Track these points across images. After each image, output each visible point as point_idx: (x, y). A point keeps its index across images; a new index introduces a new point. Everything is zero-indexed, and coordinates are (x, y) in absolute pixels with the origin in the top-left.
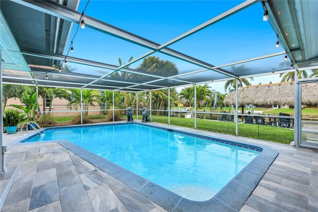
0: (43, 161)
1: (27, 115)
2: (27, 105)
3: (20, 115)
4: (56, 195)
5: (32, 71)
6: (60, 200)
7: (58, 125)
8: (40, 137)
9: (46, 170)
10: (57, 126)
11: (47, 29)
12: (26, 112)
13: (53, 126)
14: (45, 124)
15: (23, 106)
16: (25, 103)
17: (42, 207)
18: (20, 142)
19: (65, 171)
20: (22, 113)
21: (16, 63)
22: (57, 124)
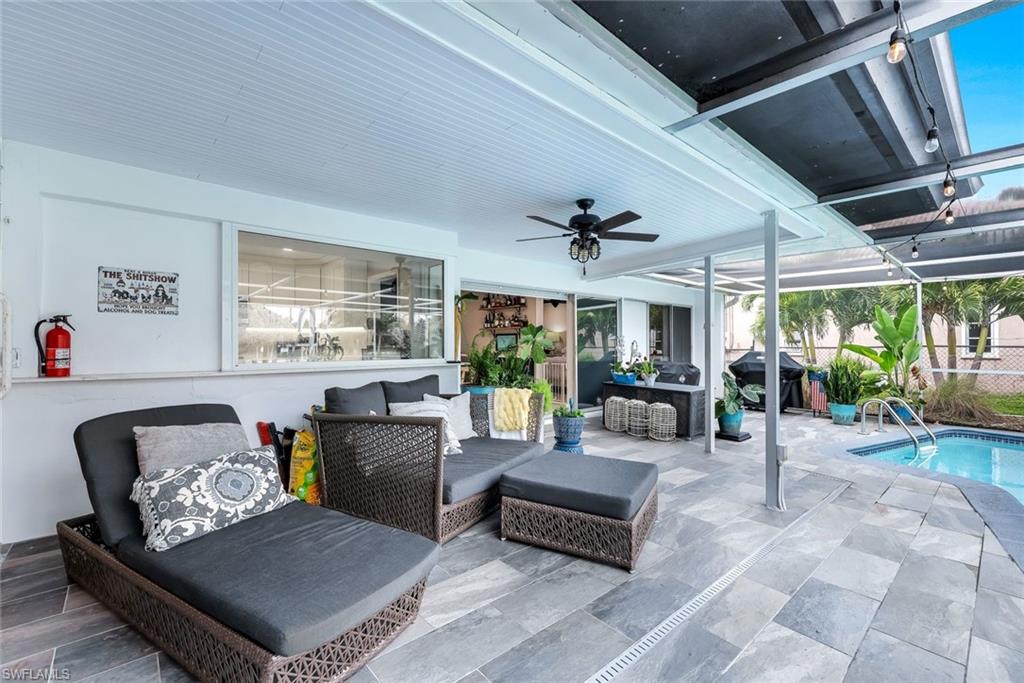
0: (879, 525)
1: (886, 377)
2: (886, 346)
3: (864, 373)
4: (851, 636)
5: (877, 241)
6: (854, 659)
7: (1003, 425)
8: (916, 451)
9: (868, 553)
10: (995, 428)
11: (858, 110)
12: (883, 366)
13: (978, 426)
14: (946, 413)
15: (875, 349)
16: (882, 341)
17: (802, 636)
18: (848, 451)
19: (926, 591)
20: (872, 368)
21: (824, 234)
22: (1001, 420)
